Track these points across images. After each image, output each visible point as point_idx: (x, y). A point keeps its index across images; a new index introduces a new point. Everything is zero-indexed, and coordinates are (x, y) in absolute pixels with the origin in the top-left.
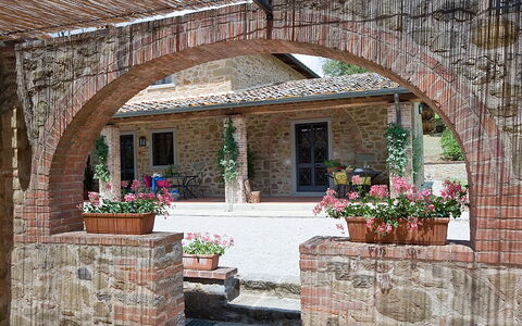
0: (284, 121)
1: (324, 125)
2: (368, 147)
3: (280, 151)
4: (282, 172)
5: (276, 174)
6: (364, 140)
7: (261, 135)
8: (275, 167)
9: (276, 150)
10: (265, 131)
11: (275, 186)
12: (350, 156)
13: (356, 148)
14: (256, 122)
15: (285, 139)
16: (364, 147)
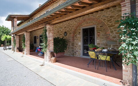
0: (78, 28)
1: (93, 28)
2: (113, 37)
3: (77, 39)
4: (78, 47)
5: (76, 48)
6: (111, 34)
7: (70, 33)
8: (76, 45)
9: (76, 39)
10: (72, 32)
11: (75, 53)
12: (105, 42)
13: (107, 38)
14: (69, 29)
15: (79, 34)
16: (111, 38)
